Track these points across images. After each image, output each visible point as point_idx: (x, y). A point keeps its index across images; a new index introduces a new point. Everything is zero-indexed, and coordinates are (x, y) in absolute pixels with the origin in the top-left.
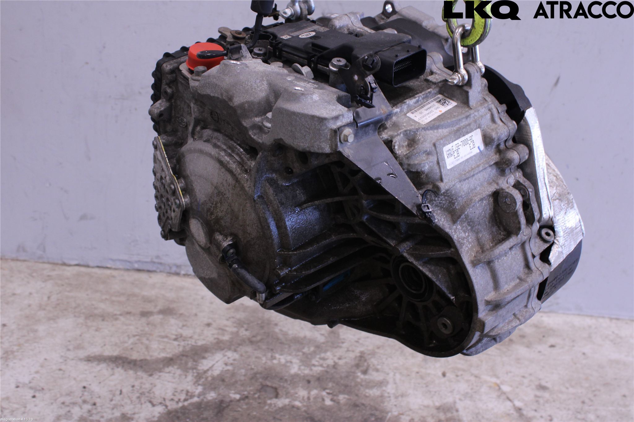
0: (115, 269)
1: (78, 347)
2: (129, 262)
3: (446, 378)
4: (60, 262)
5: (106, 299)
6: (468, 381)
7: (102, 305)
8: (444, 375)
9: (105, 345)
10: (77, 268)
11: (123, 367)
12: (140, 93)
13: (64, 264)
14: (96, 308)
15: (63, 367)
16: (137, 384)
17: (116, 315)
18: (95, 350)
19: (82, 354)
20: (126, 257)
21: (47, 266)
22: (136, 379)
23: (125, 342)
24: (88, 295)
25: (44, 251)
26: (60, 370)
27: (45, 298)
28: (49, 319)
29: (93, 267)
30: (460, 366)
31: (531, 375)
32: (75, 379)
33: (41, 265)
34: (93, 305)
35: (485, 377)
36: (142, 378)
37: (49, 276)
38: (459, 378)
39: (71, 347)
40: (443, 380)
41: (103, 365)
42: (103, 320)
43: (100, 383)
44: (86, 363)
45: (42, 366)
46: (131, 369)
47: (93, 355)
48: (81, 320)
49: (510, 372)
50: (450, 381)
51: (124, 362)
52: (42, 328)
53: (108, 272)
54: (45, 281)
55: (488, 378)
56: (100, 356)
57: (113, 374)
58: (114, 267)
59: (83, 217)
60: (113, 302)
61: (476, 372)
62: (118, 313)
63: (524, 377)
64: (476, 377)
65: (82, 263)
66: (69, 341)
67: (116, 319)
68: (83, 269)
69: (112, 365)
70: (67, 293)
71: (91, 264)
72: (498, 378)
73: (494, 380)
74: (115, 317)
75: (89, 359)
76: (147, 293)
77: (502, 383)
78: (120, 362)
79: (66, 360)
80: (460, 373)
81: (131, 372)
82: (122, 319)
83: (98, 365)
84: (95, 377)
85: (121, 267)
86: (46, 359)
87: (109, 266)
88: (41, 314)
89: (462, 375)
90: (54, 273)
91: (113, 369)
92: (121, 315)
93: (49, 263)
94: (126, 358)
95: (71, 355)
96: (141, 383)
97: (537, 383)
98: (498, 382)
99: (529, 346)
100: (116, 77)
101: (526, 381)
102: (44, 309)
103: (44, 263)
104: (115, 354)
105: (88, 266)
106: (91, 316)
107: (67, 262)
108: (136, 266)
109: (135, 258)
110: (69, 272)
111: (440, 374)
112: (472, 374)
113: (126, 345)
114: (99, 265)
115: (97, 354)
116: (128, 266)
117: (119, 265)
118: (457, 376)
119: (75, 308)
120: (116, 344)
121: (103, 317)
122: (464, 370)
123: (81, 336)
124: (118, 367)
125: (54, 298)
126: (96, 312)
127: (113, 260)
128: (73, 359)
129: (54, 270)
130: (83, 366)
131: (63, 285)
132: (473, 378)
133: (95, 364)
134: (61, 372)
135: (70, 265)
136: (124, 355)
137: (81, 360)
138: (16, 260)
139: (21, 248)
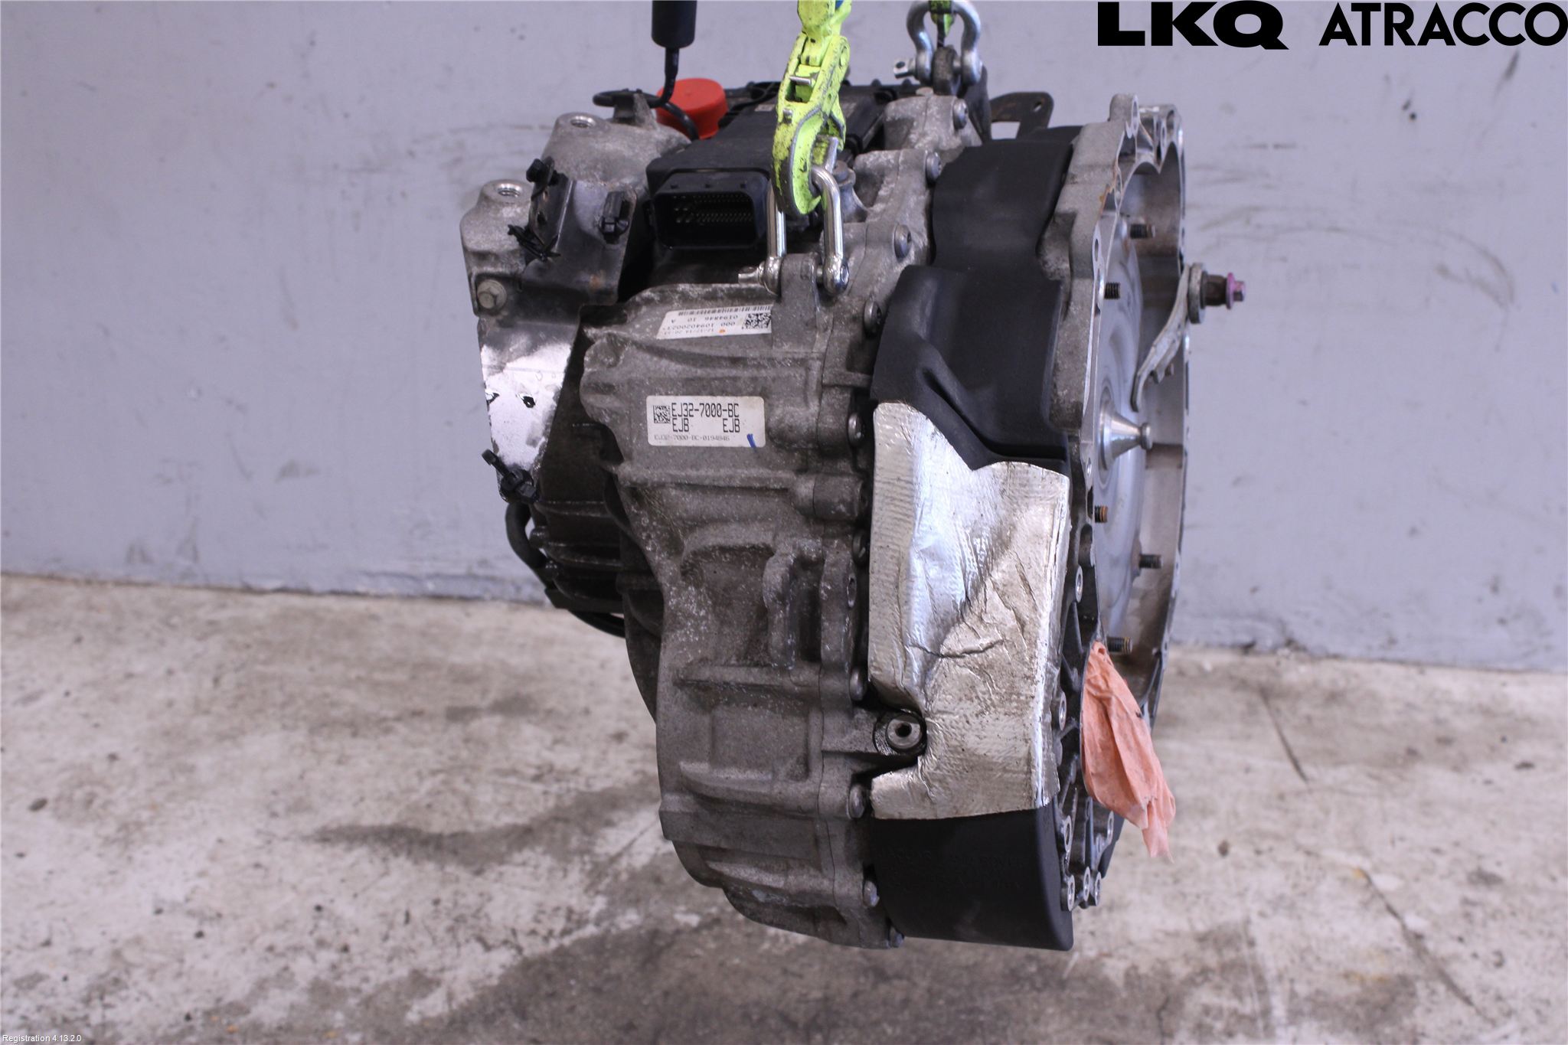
0: (378, 597)
1: (299, 806)
2: (412, 578)
3: (1228, 859)
4: (237, 584)
5: (359, 678)
6: (1286, 865)
7: (350, 696)
8: (1224, 850)
9: (362, 799)
10: (280, 598)
11: (409, 853)
12: (411, 154)
13: (248, 590)
14: (333, 704)
15: (264, 859)
16: (445, 895)
17: (384, 719)
18: (339, 814)
19: (308, 824)
20: (402, 567)
21: (204, 596)
22: (443, 882)
23: (410, 790)
24: (312, 669)
25: (196, 557)
26: (257, 866)
27: (208, 684)
28: (222, 737)
29: (321, 595)
30: (1267, 826)
31: (1457, 844)
32: (294, 888)
33: (189, 595)
34: (326, 695)
35: (1333, 854)
36: (457, 880)
37: (211, 623)
38: (1263, 858)
39: (280, 808)
40: (1220, 863)
41: (360, 852)
42: (355, 735)
43: (355, 896)
44: (318, 846)
45: (213, 858)
46: (429, 858)
47: (334, 826)
48: (300, 737)
49: (1402, 839)
50: (1239, 866)
51: (411, 842)
52: (205, 762)
53: (360, 605)
54: (202, 638)
55: (1341, 857)
56: (351, 828)
57: (386, 873)
58: (373, 591)
59: (289, 471)
60: (375, 685)
61: (1307, 840)
62: (391, 714)
63: (1437, 851)
64: (1308, 853)
65: (292, 584)
66: (275, 793)
67: (388, 731)
68: (296, 601)
69: (384, 851)
70: (259, 668)
71: (316, 586)
72: (1366, 853)
73: (1357, 861)
74: (383, 726)
75: (326, 837)
76: (461, 657)
77: (1377, 870)
78: (402, 840)
79: (269, 842)
80: (1264, 846)
81: (430, 867)
82: (402, 728)
83: (349, 849)
84: (343, 881)
85: (391, 590)
86: (220, 841)
87: (361, 589)
88: (201, 724)
89: (1271, 849)
90: (223, 615)
91: (385, 860)
92: (398, 719)
93: (209, 587)
94: (417, 832)
95: (280, 827)
96: (456, 893)
97: (1471, 867)
98: (1367, 865)
99: (1458, 767)
100: (346, 116)
101: (1442, 862)
102: (207, 712)
103: (196, 587)
104: (389, 820)
105: (307, 592)
106: (322, 726)
107: (254, 582)
108: (430, 586)
109: (426, 568)
110: (261, 609)
111: (1213, 848)
112: (1298, 847)
113: (414, 797)
114: (337, 587)
115: (345, 822)
116: (409, 587)
117: (386, 586)
118: (1258, 852)
119: (284, 705)
120: (390, 797)
121: (355, 726)
122: (1277, 837)
123: (301, 777)
124: (396, 855)
125: (229, 681)
126: (335, 713)
127: (370, 575)
128: (286, 839)
129: (223, 606)
130: (313, 855)
131: (248, 646)
132: (1299, 858)
133: (340, 848)
134: (260, 872)
135: (262, 592)
136: (410, 824)
137: (305, 839)
138: (126, 583)
139: (137, 554)
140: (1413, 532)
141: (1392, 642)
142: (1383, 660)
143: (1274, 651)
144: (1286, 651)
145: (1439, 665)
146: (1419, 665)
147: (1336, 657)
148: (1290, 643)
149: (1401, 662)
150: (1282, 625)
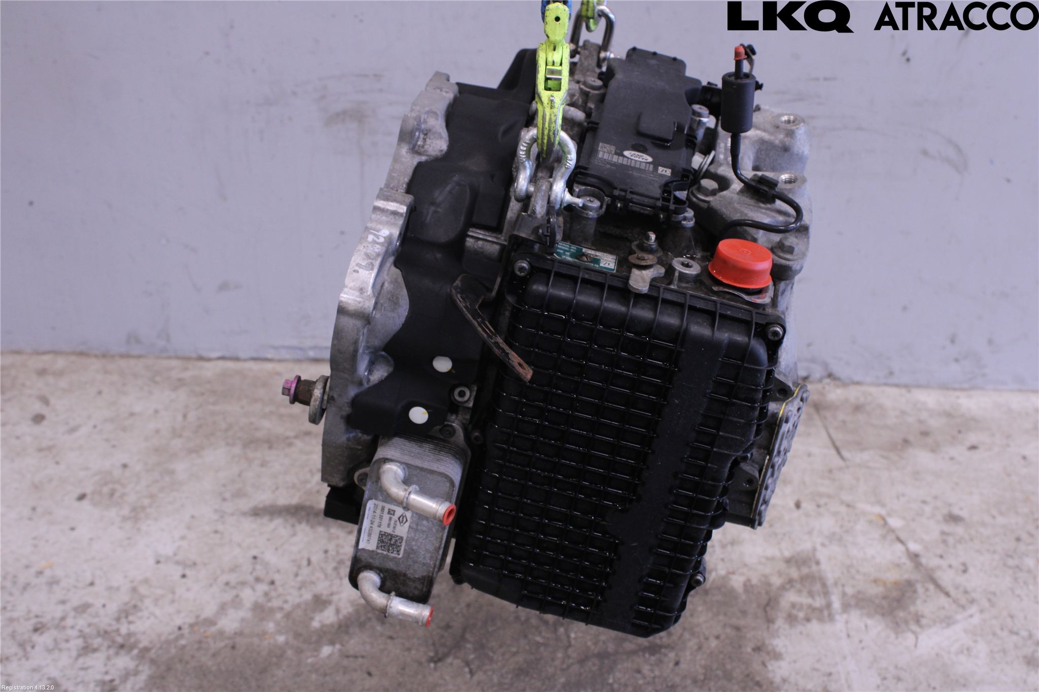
0: (280, 361)
1: (239, 494)
2: (301, 349)
3: (801, 511)
4: (194, 355)
5: (271, 412)
6: (835, 514)
7: (266, 424)
8: (798, 505)
9: (277, 488)
10: (221, 364)
11: (308, 521)
12: (294, 93)
13: (201, 358)
14: (257, 429)
15: (220, 527)
16: (331, 547)
17: (288, 438)
18: (264, 498)
19: (245, 504)
20: (294, 342)
21: (174, 363)
22: (330, 539)
23: (306, 482)
24: (242, 407)
25: (168, 339)
26: (216, 532)
27: (180, 418)
28: (190, 451)
29: (245, 360)
30: (823, 489)
31: (936, 498)
32: (239, 545)
33: (165, 363)
34: (251, 423)
35: (863, 506)
36: (338, 538)
37: (180, 380)
38: (822, 510)
39: (228, 495)
40: (796, 514)
41: (278, 521)
42: (270, 448)
43: (277, 549)
44: (251, 519)
45: (189, 528)
46: (320, 524)
47: (261, 505)
48: (237, 450)
49: (903, 495)
50: (807, 515)
51: (308, 514)
52: (181, 467)
53: (269, 366)
54: (175, 389)
55: (868, 508)
56: (272, 506)
57: (294, 535)
58: (277, 357)
59: (224, 287)
60: (281, 417)
61: (847, 498)
62: (292, 434)
63: (924, 502)
64: (848, 506)
65: (227, 354)
66: (224, 486)
67: (290, 445)
68: (230, 365)
69: (292, 520)
70: (211, 407)
71: (242, 355)
72: (883, 505)
73: (877, 510)
74: (288, 442)
75: (257, 513)
77: (889, 515)
78: (303, 513)
79: (222, 517)
80: (822, 501)
81: (321, 530)
82: (299, 443)
83: (271, 520)
84: (268, 540)
85: (288, 356)
86: (193, 517)
87: (269, 356)
88: (177, 443)
89: (826, 504)
90: (186, 375)
91: (293, 526)
92: (296, 437)
93: (177, 358)
94: (311, 508)
95: (229, 507)
96: (338, 546)
97: (945, 511)
98: (883, 512)
99: (934, 449)
100: (254, 71)
101: (928, 509)
102: (180, 436)
103: (169, 358)
104: (295, 501)
105: (237, 359)
106: (251, 443)
107: (205, 354)
108: (312, 354)
109: (309, 343)
110: (210, 370)
111: (792, 504)
112: (842, 502)
113: (309, 486)
114: (255, 355)
115: (268, 503)
116: (299, 354)
117: (284, 354)
118: (818, 506)
119: (227, 430)
120: (294, 486)
121: (270, 442)
122: (829, 496)
123: (240, 475)
124: (300, 523)
125: (192, 416)
126: (259, 434)
127: (275, 348)
128: (232, 514)
129: (186, 369)
130: (249, 524)
131: (202, 394)
132: (843, 509)
133: (265, 520)
134: (218, 536)
135: (209, 360)
136: (308, 503)
137: (244, 514)
138: (126, 356)
139: (133, 338)
140: (905, 308)
141: (891, 373)
142: (886, 384)
143: (820, 380)
144: (828, 380)
145: (919, 386)
146: (907, 387)
147: (858, 383)
148: (830, 375)
149: (897, 386)
150: (825, 365)
